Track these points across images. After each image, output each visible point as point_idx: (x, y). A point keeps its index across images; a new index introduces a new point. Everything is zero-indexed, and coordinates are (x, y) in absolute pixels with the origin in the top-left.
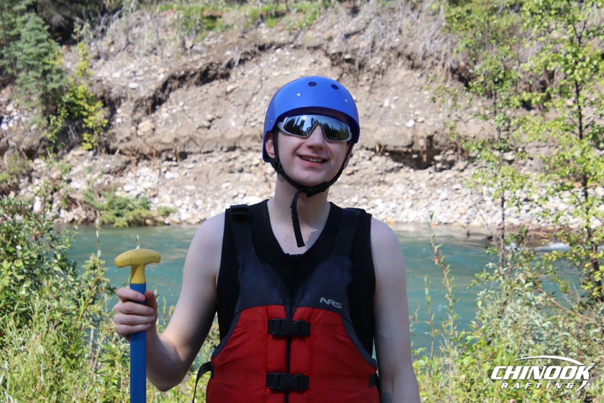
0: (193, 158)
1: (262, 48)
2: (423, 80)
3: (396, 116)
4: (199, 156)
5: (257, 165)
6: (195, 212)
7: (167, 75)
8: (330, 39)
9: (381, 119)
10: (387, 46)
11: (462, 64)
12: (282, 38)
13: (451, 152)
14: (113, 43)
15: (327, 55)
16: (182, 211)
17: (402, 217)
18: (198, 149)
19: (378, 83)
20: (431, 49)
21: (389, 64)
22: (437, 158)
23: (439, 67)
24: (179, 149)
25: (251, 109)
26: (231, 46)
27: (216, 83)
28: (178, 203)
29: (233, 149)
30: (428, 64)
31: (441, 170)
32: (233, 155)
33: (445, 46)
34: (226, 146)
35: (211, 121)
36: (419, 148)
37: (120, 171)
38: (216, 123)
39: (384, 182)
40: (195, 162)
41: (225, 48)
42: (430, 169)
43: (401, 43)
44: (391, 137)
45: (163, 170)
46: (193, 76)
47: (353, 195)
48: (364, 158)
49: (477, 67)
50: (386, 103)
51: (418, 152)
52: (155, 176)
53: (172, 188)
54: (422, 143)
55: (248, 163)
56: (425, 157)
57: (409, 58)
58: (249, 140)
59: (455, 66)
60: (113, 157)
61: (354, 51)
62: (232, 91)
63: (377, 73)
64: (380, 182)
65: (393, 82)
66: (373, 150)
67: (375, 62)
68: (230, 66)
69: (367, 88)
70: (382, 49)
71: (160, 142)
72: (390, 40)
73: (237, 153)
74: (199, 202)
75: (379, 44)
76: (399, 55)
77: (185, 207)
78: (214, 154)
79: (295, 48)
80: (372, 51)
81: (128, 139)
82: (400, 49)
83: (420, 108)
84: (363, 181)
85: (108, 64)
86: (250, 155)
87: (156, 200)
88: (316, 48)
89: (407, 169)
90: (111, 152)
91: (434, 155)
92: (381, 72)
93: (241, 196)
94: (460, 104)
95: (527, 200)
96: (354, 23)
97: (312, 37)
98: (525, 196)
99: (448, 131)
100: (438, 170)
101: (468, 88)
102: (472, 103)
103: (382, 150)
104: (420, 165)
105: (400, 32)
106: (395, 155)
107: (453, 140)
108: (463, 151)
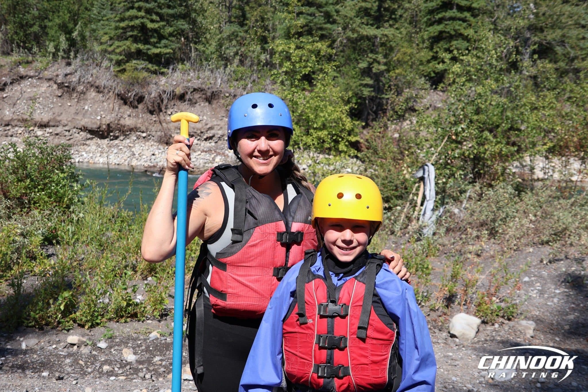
1: (21, 78)
2: (104, 98)
3: (91, 114)
5: (20, 134)
8: (57, 76)
9: (84, 114)
10: (86, 81)
11: (123, 92)
12: (32, 73)
13: (118, 132)
15: (55, 83)
17: (96, 160)
19: (82, 98)
20: (107, 84)
21: (87, 90)
22: (111, 134)
23: (111, 93)
25: (17, 106)
26: (5, 76)
29: (7, 125)
30: (106, 91)
31: (113, 140)
32: (7, 128)
33: (114, 84)
34: (4, 123)
36: (103, 129)
39: (86, 144)
41: (2, 77)
42: (108, 139)
43: (92, 80)
44: (89, 123)
48: (75, 132)
49: (129, 94)
50: (86, 108)
51: (102, 131)
54: (104, 127)
55: (16, 132)
56: (106, 133)
58: (16, 121)
59: (119, 93)
61: (70, 83)
62: (6, 97)
63: (81, 93)
64: (84, 144)
65: (89, 98)
66: (81, 129)
68: (5, 85)
69: (76, 100)
70: (84, 83)
72: (87, 79)
73: (10, 127)
75: (82, 80)
76: (92, 86)
79: (39, 78)
80: (79, 83)
82: (92, 83)
83: (103, 111)
84: (75, 143)
86: (17, 128)
88: (50, 80)
89: (97, 138)
92: (83, 93)
94: (121, 110)
95: (153, 155)
96: (69, 70)
97: (47, 74)
98: (152, 153)
99: (116, 122)
100: (111, 140)
101: (125, 103)
102: (127, 110)
103: (84, 129)
104: (103, 137)
105: (92, 75)
106: (91, 132)
107: (119, 126)
108: (123, 132)
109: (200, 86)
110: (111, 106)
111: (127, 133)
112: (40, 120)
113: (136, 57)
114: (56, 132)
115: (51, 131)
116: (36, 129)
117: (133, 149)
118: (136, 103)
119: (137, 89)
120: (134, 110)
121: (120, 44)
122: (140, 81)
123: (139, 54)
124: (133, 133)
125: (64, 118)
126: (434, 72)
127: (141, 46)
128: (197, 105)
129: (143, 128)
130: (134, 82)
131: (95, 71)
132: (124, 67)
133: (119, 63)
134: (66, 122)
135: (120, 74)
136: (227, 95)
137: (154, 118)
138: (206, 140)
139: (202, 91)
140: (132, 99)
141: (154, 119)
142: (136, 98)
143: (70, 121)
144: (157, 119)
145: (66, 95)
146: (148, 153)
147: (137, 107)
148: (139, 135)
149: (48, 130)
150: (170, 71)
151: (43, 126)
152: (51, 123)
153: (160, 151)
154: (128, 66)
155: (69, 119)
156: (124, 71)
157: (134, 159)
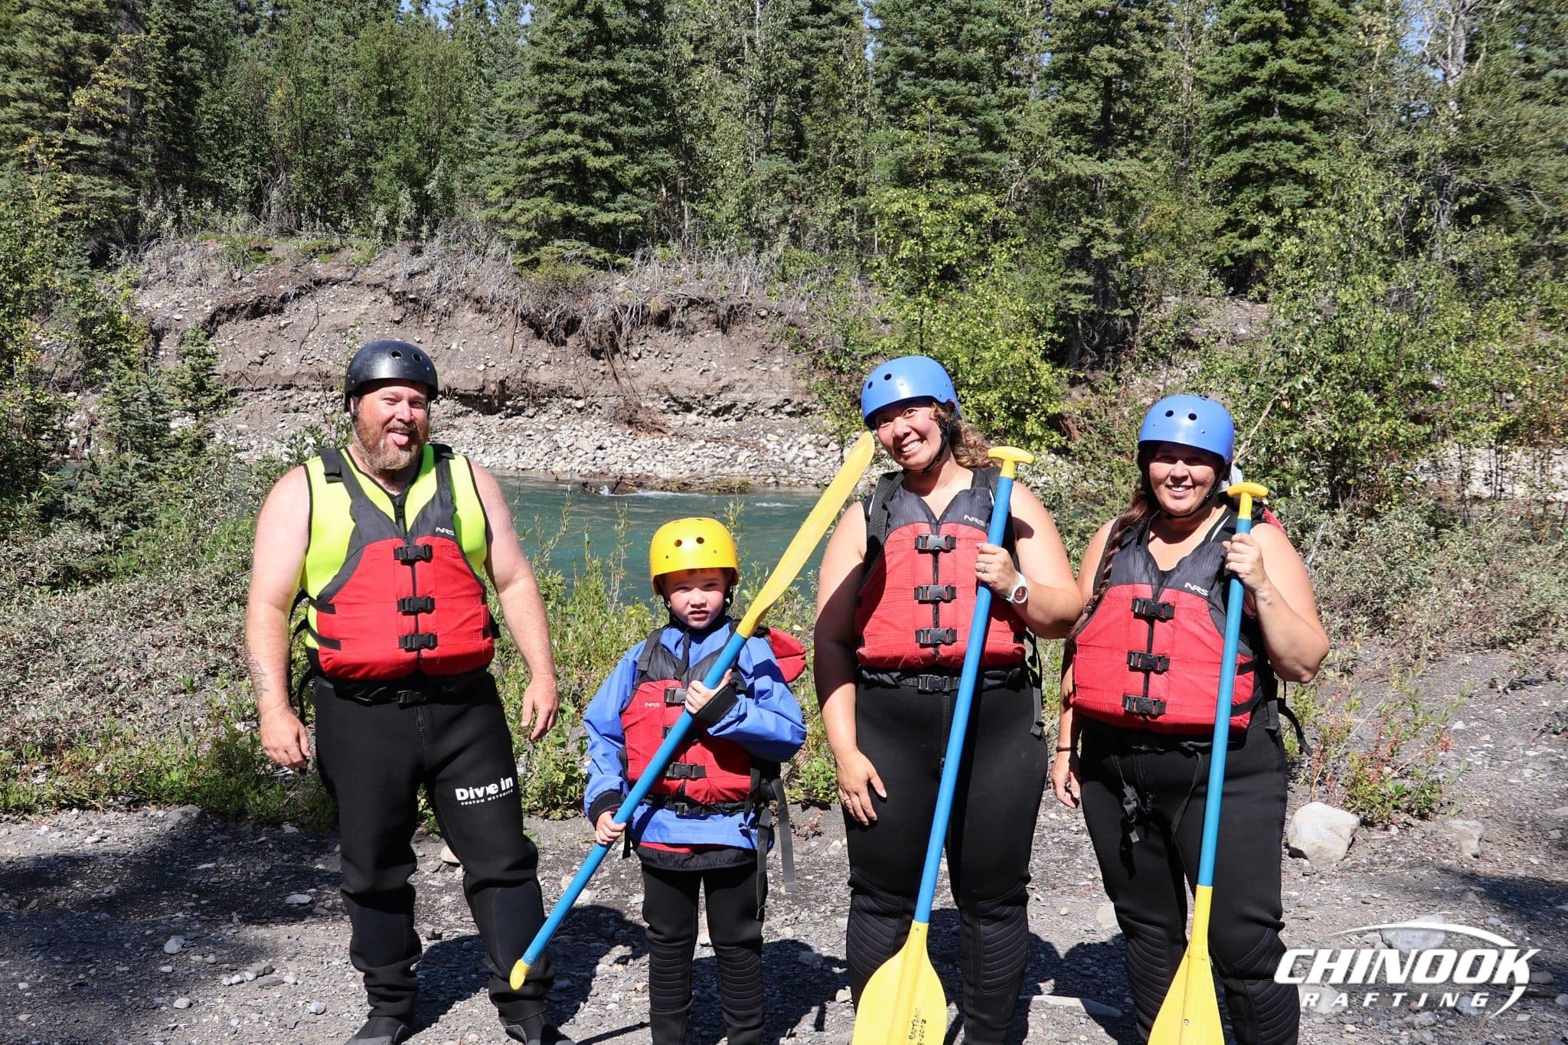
0: (244, 395)
1: (318, 283)
2: (491, 325)
3: (465, 359)
4: (251, 393)
5: (314, 405)
7: (215, 307)
8: (392, 277)
9: (449, 361)
10: (453, 288)
11: (533, 310)
12: (339, 273)
13: (522, 397)
14: (150, 271)
15: (389, 293)
18: (249, 386)
19: (444, 325)
20: (500, 293)
21: (456, 307)
22: (508, 403)
23: (508, 312)
24: (230, 386)
25: (308, 346)
26: (283, 279)
27: (268, 317)
29: (288, 387)
30: (497, 307)
31: (512, 415)
32: (289, 393)
33: (514, 293)
34: (280, 383)
35: (263, 357)
36: (490, 393)
38: (269, 359)
39: (455, 427)
40: (246, 399)
41: (278, 282)
42: (500, 414)
43: (468, 285)
44: (461, 380)
46: (243, 309)
49: (548, 315)
50: (454, 346)
51: (489, 397)
54: (492, 388)
55: (304, 402)
56: (496, 402)
57: (477, 301)
58: (305, 378)
59: (525, 312)
61: (419, 291)
62: (286, 326)
63: (444, 314)
64: (450, 426)
65: (460, 324)
67: (441, 303)
68: (284, 299)
69: (432, 330)
70: (449, 291)
72: (457, 282)
73: (293, 391)
75: (446, 285)
76: (466, 297)
78: (267, 391)
79: (354, 284)
80: (439, 292)
82: (468, 291)
83: (490, 352)
85: (146, 293)
86: (307, 393)
88: (377, 286)
89: (476, 413)
91: (505, 400)
92: (448, 314)
94: (531, 350)
95: (600, 448)
96: (417, 264)
97: (371, 274)
98: (598, 444)
99: (519, 376)
100: (508, 416)
101: (539, 335)
102: (542, 350)
103: (449, 393)
104: (489, 410)
105: (466, 275)
106: (465, 399)
107: (525, 385)
108: (534, 397)
109: (703, 294)
110: (508, 340)
111: (543, 401)
113: (561, 233)
117: (556, 437)
118: (562, 334)
119: (564, 302)
120: (557, 350)
121: (528, 204)
122: (570, 285)
123: (569, 227)
124: (555, 400)
126: (1231, 256)
127: (572, 209)
128: (696, 336)
129: (578, 390)
130: (560, 286)
131: (473, 265)
132: (536, 254)
133: (524, 246)
135: (526, 272)
136: (764, 313)
137: (601, 366)
138: (716, 413)
139: (707, 304)
140: (550, 327)
141: (602, 369)
142: (564, 322)
144: (607, 368)
145: (412, 321)
146: (588, 445)
147: (564, 343)
148: (569, 405)
150: (637, 261)
153: (615, 440)
154: (544, 253)
156: (535, 263)
157: (558, 459)
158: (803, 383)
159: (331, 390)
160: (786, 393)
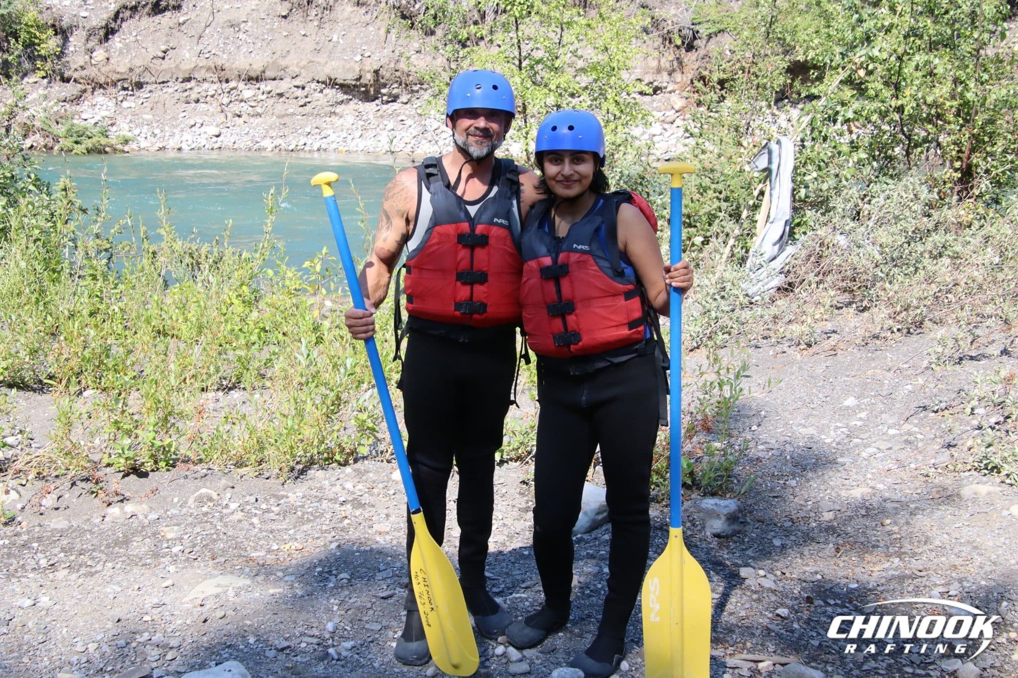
0: (149, 88)
2: (369, 16)
3: (344, 50)
4: (155, 86)
5: (212, 96)
6: (154, 140)
7: (118, 5)
9: (331, 53)
11: (404, 2)
13: (396, 85)
16: (141, 139)
17: (352, 146)
18: (153, 79)
19: (326, 18)
21: (336, 1)
22: (384, 91)
24: (135, 79)
25: (205, 41)
27: (168, 14)
28: (137, 132)
29: (189, 80)
30: (372, 1)
31: (388, 102)
32: (189, 85)
34: (181, 77)
35: (165, 52)
36: (366, 82)
37: (77, 99)
38: (170, 54)
39: (335, 114)
40: (151, 91)
42: (377, 102)
44: (340, 71)
45: (120, 99)
46: (144, 6)
47: (306, 126)
48: (315, 90)
49: (417, 6)
50: (335, 38)
51: (366, 86)
52: (111, 104)
53: (130, 117)
54: (368, 77)
55: (204, 94)
58: (203, 71)
59: (397, 4)
60: (70, 86)
62: (184, 22)
63: (325, 8)
64: (331, 114)
65: (340, 17)
66: (323, 83)
69: (316, 23)
71: (115, 72)
73: (193, 83)
74: (157, 131)
77: (143, 135)
78: (169, 84)
81: (83, 68)
83: (366, 43)
84: (316, 112)
86: (206, 85)
87: (114, 128)
89: (356, 101)
90: (65, 80)
91: (380, 88)
92: (329, 8)
93: (198, 125)
94: (403, 40)
99: (392, 65)
100: (384, 103)
101: (410, 26)
102: (414, 40)
103: (332, 83)
104: (367, 97)
106: (344, 88)
107: (398, 74)
108: (407, 85)
110: (383, 32)
111: (415, 88)
112: (248, 67)
114: (279, 91)
115: (268, 88)
116: (241, 85)
118: (431, 24)
120: (427, 40)
125: (293, 63)
134: (297, 70)
140: (420, 18)
143: (304, 67)
145: (297, 15)
149: (263, 86)
151: (254, 79)
152: (269, 74)
155: (304, 63)
157: (424, 142)
158: (654, 64)
159: (227, 81)
160: (638, 73)
